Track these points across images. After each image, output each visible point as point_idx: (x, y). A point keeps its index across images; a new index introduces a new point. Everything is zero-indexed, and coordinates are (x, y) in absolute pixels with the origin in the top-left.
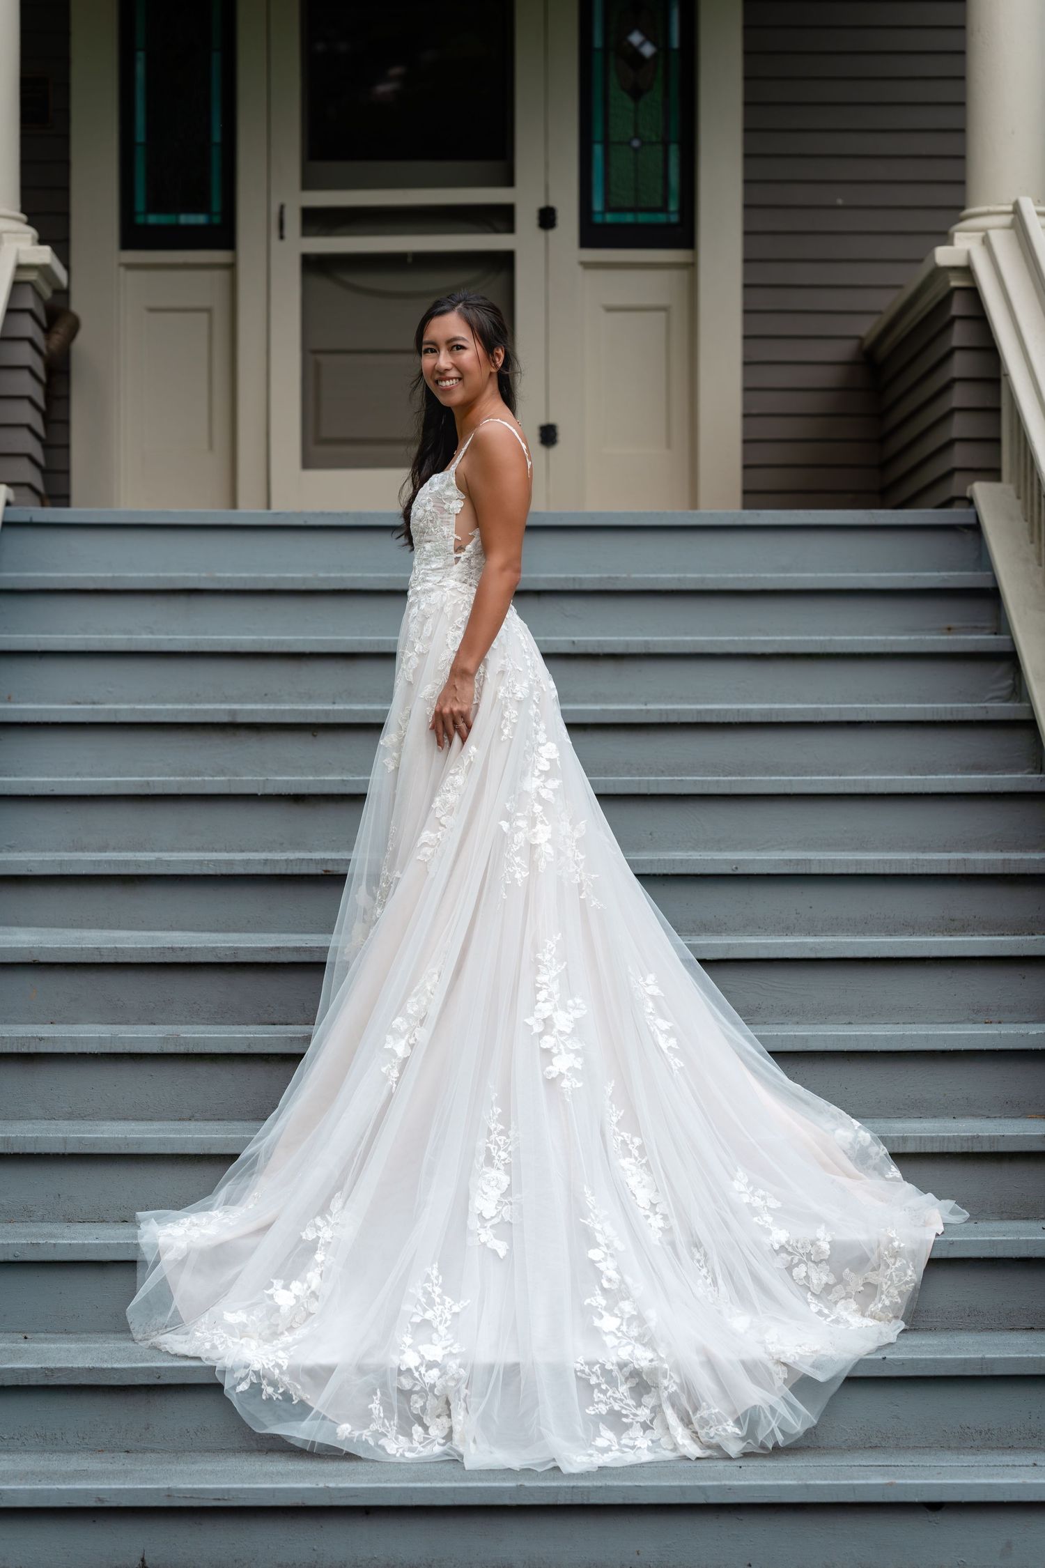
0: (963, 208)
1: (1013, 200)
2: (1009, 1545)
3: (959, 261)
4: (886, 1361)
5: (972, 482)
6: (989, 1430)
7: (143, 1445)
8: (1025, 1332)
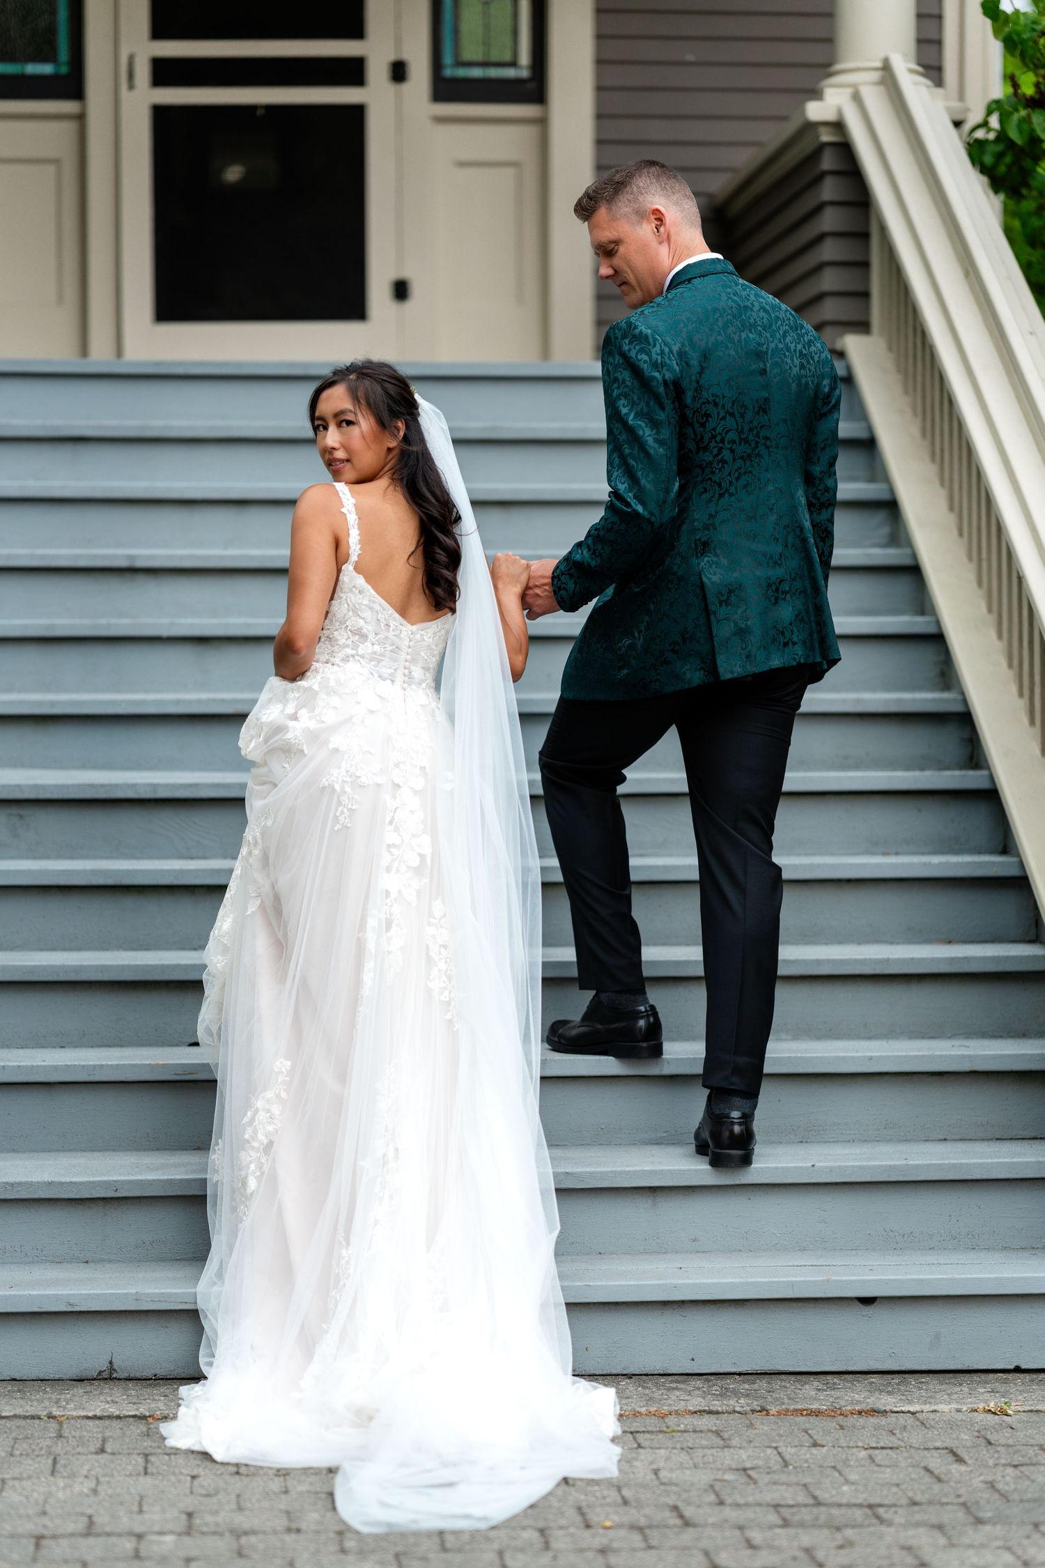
0: (830, 65)
1: (882, 55)
2: (937, 1336)
3: (830, 116)
4: (815, 1168)
5: (842, 335)
6: (911, 1233)
7: (100, 1257)
8: (939, 1142)
